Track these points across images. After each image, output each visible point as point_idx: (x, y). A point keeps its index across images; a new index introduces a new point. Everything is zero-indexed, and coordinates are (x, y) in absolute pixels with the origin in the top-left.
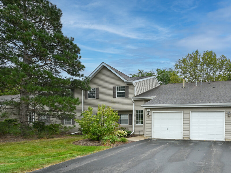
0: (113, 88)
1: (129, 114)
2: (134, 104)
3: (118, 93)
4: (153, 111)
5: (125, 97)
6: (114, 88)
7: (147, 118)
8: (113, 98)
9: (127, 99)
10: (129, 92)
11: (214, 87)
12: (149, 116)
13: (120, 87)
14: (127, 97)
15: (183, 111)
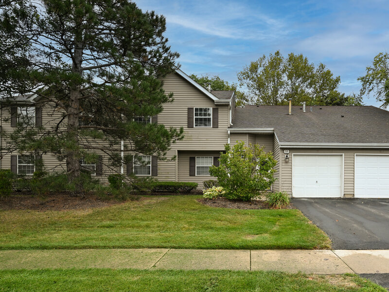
0: (188, 111)
1: (214, 157)
2: (229, 139)
3: (196, 119)
4: (294, 153)
5: (212, 127)
6: (190, 110)
7: (284, 164)
8: (188, 127)
9: (216, 130)
10: (219, 118)
11: (343, 116)
12: (287, 161)
13: (201, 110)
14: (216, 126)
15: (343, 154)
